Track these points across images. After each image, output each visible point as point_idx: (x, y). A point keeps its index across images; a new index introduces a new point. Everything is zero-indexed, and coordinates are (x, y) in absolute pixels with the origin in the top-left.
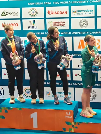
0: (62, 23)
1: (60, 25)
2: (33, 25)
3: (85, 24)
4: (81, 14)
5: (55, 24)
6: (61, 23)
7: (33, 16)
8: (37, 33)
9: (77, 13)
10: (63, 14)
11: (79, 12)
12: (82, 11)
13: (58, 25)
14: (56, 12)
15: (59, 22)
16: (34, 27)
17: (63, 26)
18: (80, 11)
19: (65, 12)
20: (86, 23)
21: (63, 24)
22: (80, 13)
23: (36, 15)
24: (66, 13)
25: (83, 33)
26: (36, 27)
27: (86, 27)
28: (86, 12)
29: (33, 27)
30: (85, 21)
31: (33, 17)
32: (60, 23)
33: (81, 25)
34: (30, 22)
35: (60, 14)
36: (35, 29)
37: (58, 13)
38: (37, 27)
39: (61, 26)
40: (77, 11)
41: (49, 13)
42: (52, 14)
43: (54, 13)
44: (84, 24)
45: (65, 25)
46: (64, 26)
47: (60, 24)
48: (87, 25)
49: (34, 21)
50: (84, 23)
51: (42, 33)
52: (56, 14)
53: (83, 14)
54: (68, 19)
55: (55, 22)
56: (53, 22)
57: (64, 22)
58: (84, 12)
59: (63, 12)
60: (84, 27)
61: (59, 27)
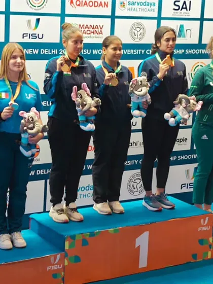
0: (98, 28)
1: (92, 34)
2: (34, 29)
3: (139, 33)
4: (134, 10)
5: (83, 30)
6: (95, 28)
7: (37, 8)
8: (43, 52)
9: (127, 6)
10: (101, 7)
11: (131, 6)
12: (136, 4)
13: (89, 32)
14: (86, 2)
15: (91, 25)
16: (37, 35)
17: (97, 36)
18: (133, 4)
19: (105, 3)
20: (142, 31)
21: (100, 30)
23: (43, 5)
24: (106, 5)
25: (134, 52)
26: (40, 37)
27: (140, 39)
28: (143, 7)
29: (34, 36)
30: (140, 27)
31: (35, 10)
32: (93, 29)
33: (133, 35)
34: (29, 22)
35: (95, 6)
36: (37, 40)
37: (91, 4)
38: (43, 35)
39: (94, 35)
40: (128, 3)
41: (71, 4)
42: (79, 5)
43: (83, 4)
45: (102, 33)
46: (101, 35)
47: (92, 31)
48: (143, 35)
49: (38, 20)
50: (138, 29)
51: (52, 51)
52: (86, 6)
53: (138, 10)
54: (109, 20)
55: (83, 25)
56: (80, 25)
57: (101, 27)
58: (139, 6)
59: (101, 2)
60: (138, 40)
61: (90, 37)
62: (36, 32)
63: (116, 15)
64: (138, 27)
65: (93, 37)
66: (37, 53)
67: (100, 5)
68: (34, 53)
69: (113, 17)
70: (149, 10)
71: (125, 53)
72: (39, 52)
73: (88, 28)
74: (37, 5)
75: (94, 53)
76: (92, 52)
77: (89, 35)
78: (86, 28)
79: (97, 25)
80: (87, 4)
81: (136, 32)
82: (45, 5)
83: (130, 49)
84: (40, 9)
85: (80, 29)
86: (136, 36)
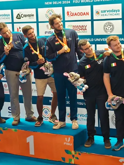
0: (84, 27)
1: (81, 30)
2: (50, 29)
3: (110, 29)
4: (105, 15)
11: (103, 13)
12: (106, 11)
14: (76, 13)
15: (79, 26)
17: (84, 31)
18: (105, 11)
19: (87, 13)
20: (111, 27)
21: (85, 28)
22: (105, 13)
24: (88, 14)
27: (111, 32)
28: (111, 13)
32: (81, 27)
33: (106, 30)
35: (81, 15)
37: (79, 14)
39: (82, 31)
41: (68, 15)
42: (72, 15)
43: (74, 15)
45: (86, 30)
46: (86, 31)
47: (81, 28)
48: (112, 29)
50: (109, 26)
53: (108, 15)
54: (90, 22)
55: (75, 26)
56: (73, 26)
58: (109, 13)
59: (84, 13)
60: (109, 32)
63: (94, 19)
64: (109, 25)
67: (84, 14)
69: (92, 20)
70: (115, 14)
71: (102, 40)
77: (79, 31)
78: (77, 27)
79: (83, 26)
80: (76, 15)
81: (108, 28)
83: (105, 38)
85: (74, 28)
86: (107, 30)
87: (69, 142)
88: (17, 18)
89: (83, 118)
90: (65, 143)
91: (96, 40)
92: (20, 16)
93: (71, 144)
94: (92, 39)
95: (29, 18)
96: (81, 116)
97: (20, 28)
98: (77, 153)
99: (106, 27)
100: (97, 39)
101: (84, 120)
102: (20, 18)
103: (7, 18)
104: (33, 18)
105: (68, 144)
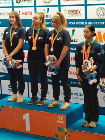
0: (78, 11)
1: (75, 14)
2: (47, 13)
6: (76, 11)
7: (47, 3)
13: (73, 13)
15: (74, 10)
16: (48, 16)
17: (78, 15)
21: (79, 12)
23: (50, 2)
25: (100, 23)
26: (50, 16)
27: (103, 16)
32: (75, 12)
34: (44, 10)
39: (76, 15)
44: (102, 12)
45: (80, 14)
46: (80, 15)
47: (75, 13)
49: (48, 9)
55: (70, 10)
56: (68, 10)
57: (79, 10)
60: (102, 17)
61: (74, 16)
62: (48, 14)
63: (87, 4)
64: (101, 10)
65: (76, 16)
66: (49, 24)
68: (48, 24)
71: (95, 24)
72: (50, 23)
73: (72, 11)
74: (47, 2)
75: (77, 24)
76: (75, 23)
77: (73, 15)
78: (71, 11)
82: (51, 2)
83: (98, 22)
84: (49, 4)
85: (69, 12)
86: (100, 14)
87: (62, 120)
88: (16, 2)
89: (77, 96)
90: (58, 121)
91: (89, 23)
92: (19, 1)
93: (63, 122)
94: (85, 23)
95: (28, 3)
96: (75, 95)
97: (19, 12)
98: (70, 131)
99: (99, 12)
100: (91, 22)
101: (78, 98)
102: (19, 3)
103: (7, 3)
104: (31, 3)
105: (61, 122)
